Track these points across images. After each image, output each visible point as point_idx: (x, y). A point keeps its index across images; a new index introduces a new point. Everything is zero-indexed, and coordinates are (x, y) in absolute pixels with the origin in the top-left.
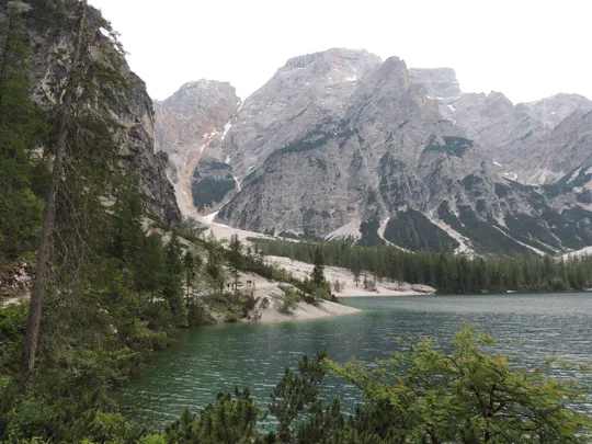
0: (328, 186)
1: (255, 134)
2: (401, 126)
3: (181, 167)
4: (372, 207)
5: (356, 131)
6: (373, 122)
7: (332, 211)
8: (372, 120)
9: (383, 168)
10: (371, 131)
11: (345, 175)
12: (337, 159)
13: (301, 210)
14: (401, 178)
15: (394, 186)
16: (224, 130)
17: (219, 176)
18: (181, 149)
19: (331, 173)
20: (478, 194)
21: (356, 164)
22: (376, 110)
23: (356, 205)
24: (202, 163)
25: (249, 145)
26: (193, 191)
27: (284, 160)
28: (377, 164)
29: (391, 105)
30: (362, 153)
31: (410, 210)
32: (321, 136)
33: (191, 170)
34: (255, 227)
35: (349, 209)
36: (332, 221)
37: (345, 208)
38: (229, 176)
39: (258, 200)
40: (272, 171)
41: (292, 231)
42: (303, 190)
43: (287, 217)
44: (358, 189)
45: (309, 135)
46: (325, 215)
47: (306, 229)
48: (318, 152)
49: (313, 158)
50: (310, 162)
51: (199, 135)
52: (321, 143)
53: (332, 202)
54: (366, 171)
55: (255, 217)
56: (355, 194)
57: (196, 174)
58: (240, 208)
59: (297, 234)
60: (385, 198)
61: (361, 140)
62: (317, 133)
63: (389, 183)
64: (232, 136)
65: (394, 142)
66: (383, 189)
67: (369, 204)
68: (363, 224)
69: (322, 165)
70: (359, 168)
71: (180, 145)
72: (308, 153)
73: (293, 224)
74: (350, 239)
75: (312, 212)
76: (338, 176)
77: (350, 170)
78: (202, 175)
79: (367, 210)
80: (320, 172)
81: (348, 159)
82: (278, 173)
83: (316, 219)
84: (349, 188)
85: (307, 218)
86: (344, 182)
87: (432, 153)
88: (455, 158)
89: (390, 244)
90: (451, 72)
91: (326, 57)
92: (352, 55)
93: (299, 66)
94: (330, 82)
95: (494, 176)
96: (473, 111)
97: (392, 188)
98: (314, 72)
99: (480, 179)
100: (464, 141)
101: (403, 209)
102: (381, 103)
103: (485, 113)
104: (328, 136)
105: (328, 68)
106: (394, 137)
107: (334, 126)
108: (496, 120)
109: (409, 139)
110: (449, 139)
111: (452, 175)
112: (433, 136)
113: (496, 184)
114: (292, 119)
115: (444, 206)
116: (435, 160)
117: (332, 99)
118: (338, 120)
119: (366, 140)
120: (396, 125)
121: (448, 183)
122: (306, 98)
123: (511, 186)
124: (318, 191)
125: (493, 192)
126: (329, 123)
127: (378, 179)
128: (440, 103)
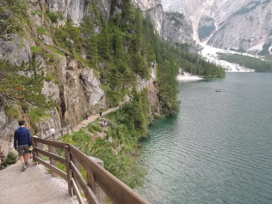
0: (252, 29)
3: (194, 22)
7: (252, 39)
11: (262, 23)
12: (259, 15)
13: (240, 39)
17: (208, 24)
18: (194, 13)
19: (255, 22)
23: (264, 36)
24: (202, 19)
25: (222, 7)
26: (198, 32)
27: (235, 19)
32: (254, 4)
33: (198, 22)
34: (221, 47)
35: (260, 38)
36: (252, 43)
37: (258, 38)
38: (213, 24)
39: (223, 36)
40: (230, 24)
41: (235, 48)
42: (242, 31)
43: (233, 43)
44: (267, 29)
45: (249, 4)
46: (249, 41)
47: (240, 47)
48: (250, 13)
49: (248, 17)
50: (247, 18)
51: (201, 4)
52: (254, 8)
53: (253, 36)
55: (221, 43)
56: (264, 31)
57: (200, 24)
58: (216, 40)
59: (236, 49)
62: (252, 3)
64: (215, 3)
67: (269, 36)
68: (265, 45)
69: (251, 19)
70: (269, 19)
71: (193, 11)
72: (246, 14)
73: (235, 45)
74: (257, 51)
75: (244, 40)
76: (258, 24)
77: (264, 20)
78: (202, 24)
79: (268, 39)
80: (250, 23)
81: (265, 15)
82: (232, 24)
83: (245, 43)
84: (262, 29)
85: (241, 43)
86: (260, 26)
89: (271, 53)
104: (258, 4)
124: (248, 31)
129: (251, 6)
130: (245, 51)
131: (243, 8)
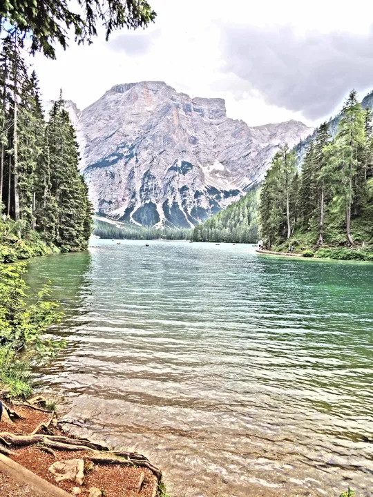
0: (114, 187)
2: (160, 153)
4: (133, 200)
5: (136, 154)
7: (113, 201)
8: (146, 148)
9: (144, 179)
10: (144, 155)
11: (124, 181)
12: (121, 172)
13: (99, 200)
14: (152, 185)
15: (147, 189)
19: (117, 179)
20: (185, 196)
21: (131, 176)
22: (149, 142)
27: (93, 172)
28: (142, 177)
29: (158, 139)
30: (135, 170)
31: (151, 203)
32: (116, 157)
35: (123, 200)
36: (112, 206)
37: (121, 200)
42: (101, 189)
44: (130, 190)
45: (110, 156)
47: (100, 209)
48: (111, 168)
49: (108, 172)
50: (106, 173)
52: (115, 162)
53: (115, 196)
54: (135, 180)
56: (127, 192)
59: (95, 211)
60: (141, 195)
61: (137, 161)
62: (113, 155)
63: (145, 188)
65: (154, 163)
66: (141, 190)
67: (132, 198)
68: (127, 209)
69: (112, 176)
70: (132, 178)
72: (106, 168)
74: (118, 216)
75: (104, 201)
76: (120, 182)
77: (127, 179)
79: (131, 202)
80: (111, 180)
81: (127, 172)
83: (105, 205)
84: (126, 189)
85: (101, 204)
86: (123, 185)
87: (172, 172)
88: (181, 175)
89: (132, 219)
90: (222, 102)
91: (137, 89)
92: (154, 87)
93: (119, 92)
94: (135, 111)
95: (198, 187)
96: (228, 133)
97: (145, 190)
98: (128, 98)
99: (188, 189)
100: (190, 165)
101: (148, 202)
102: (153, 137)
103: (234, 135)
104: (120, 157)
105: (136, 97)
106: (155, 160)
107: (126, 149)
108: (238, 141)
109: (163, 162)
110: (184, 163)
111: (177, 185)
112: (177, 161)
113: (197, 192)
114: (106, 138)
115: (166, 202)
116: (172, 176)
117: (133, 125)
118: (130, 144)
119: (140, 161)
120: (158, 152)
121: (173, 189)
122: (117, 124)
123: (205, 192)
124: (108, 190)
125: (193, 195)
126: (124, 147)
127: (140, 185)
128: (211, 124)
129: (113, 159)
130: (104, 215)
131: (104, 160)
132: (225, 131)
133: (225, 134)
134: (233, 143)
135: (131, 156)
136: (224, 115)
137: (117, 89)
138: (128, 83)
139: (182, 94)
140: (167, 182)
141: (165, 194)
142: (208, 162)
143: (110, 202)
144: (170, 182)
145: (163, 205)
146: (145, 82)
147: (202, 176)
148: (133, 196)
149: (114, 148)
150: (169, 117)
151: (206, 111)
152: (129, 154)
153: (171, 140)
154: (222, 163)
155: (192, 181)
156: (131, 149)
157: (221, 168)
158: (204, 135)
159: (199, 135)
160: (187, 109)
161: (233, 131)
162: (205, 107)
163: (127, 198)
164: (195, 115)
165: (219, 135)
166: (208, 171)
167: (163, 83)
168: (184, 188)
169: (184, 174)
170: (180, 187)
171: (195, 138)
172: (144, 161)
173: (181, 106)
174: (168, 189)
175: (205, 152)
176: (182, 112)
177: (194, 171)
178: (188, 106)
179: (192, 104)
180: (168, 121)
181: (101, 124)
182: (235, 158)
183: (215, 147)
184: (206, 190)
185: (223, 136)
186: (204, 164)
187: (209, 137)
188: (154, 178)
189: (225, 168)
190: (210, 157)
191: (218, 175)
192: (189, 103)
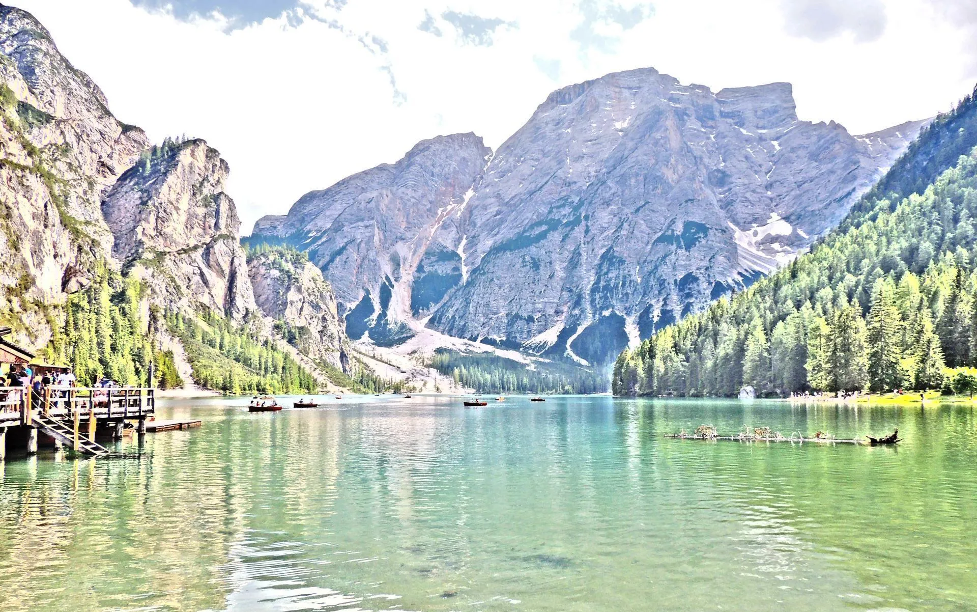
0: (538, 288)
1: (494, 209)
2: (638, 210)
3: (405, 260)
4: (577, 312)
5: (587, 218)
6: (608, 205)
7: (537, 316)
9: (600, 266)
10: (604, 217)
11: (560, 273)
12: (555, 256)
13: (507, 315)
14: (617, 277)
15: (606, 288)
16: (463, 200)
17: (444, 269)
18: (408, 235)
19: (544, 273)
20: (689, 295)
21: (574, 263)
22: (612, 191)
24: (428, 254)
25: (485, 225)
26: (413, 290)
28: (597, 262)
29: (633, 181)
30: (583, 248)
31: (613, 315)
32: (544, 228)
33: (415, 265)
34: (461, 334)
35: (557, 312)
36: (535, 326)
37: (552, 312)
38: (457, 269)
39: (467, 305)
40: (484, 274)
41: (495, 337)
42: (513, 293)
43: (492, 322)
44: (571, 291)
45: (532, 227)
47: (509, 335)
48: (533, 249)
49: (527, 258)
50: (524, 261)
51: (431, 212)
52: (543, 236)
53: (539, 306)
54: (582, 270)
55: (462, 323)
56: (566, 295)
57: (420, 269)
58: (450, 313)
59: (498, 339)
60: (593, 301)
61: (587, 231)
62: (539, 224)
63: (602, 283)
64: (470, 210)
65: (623, 232)
66: (594, 290)
67: (574, 308)
68: (564, 330)
69: (536, 265)
70: (575, 266)
71: (408, 229)
72: (524, 251)
73: (498, 329)
74: (543, 346)
75: (517, 317)
76: (551, 277)
77: (566, 269)
78: (427, 269)
79: (571, 315)
80: (532, 274)
81: (567, 255)
82: (490, 275)
83: (519, 324)
84: (562, 290)
85: (510, 324)
86: (557, 284)
87: (661, 246)
88: (682, 252)
89: (569, 352)
90: (786, 89)
91: (596, 91)
92: (634, 82)
93: (563, 101)
94: (593, 133)
95: (722, 274)
96: (801, 153)
97: (603, 290)
98: (580, 112)
99: (696, 279)
100: (703, 229)
101: (606, 313)
102: (623, 180)
103: (814, 156)
104: (553, 225)
105: (596, 108)
106: (626, 225)
107: (567, 210)
108: (825, 168)
109: (644, 227)
110: (688, 225)
111: (672, 274)
112: (673, 222)
113: (718, 284)
114: (532, 193)
115: (648, 310)
116: (661, 254)
117: (585, 162)
118: (576, 200)
119: (593, 231)
120: (633, 209)
121: (662, 283)
122: (553, 163)
123: (737, 283)
124: (527, 294)
125: (708, 292)
126: (563, 206)
127: (593, 279)
128: (761, 139)
129: (538, 231)
130: (517, 347)
131: (520, 236)
132: (793, 150)
133: (793, 156)
134: (814, 173)
135: (576, 222)
136: (793, 116)
137: (558, 98)
138: (580, 82)
139: (694, 87)
140: (650, 267)
141: (645, 294)
142: (755, 220)
143: (530, 319)
144: (656, 268)
145: (641, 317)
146: (613, 76)
147: (732, 251)
148: (577, 303)
149: (544, 210)
150: (658, 135)
151: (749, 114)
152: (572, 218)
153: (659, 180)
154: (787, 219)
155: (706, 263)
156: (576, 208)
157: (785, 229)
158: (744, 165)
159: (735, 166)
160: (706, 116)
161: (813, 148)
162: (746, 107)
163: (565, 309)
164: (723, 125)
165: (780, 160)
166: (754, 240)
167: (652, 71)
168: (690, 279)
169: (688, 248)
170: (680, 275)
171: (723, 173)
172: (603, 230)
173: (691, 110)
174: (652, 282)
175: (747, 200)
176: (693, 124)
177: (714, 239)
178: (708, 109)
179: (716, 105)
180: (656, 143)
181: (525, 169)
182: (817, 206)
183: (769, 186)
184: (740, 279)
185: (788, 161)
186: (744, 226)
187: (755, 168)
188: (622, 262)
189: (794, 230)
190: (759, 210)
191: (776, 246)
192: (709, 102)
